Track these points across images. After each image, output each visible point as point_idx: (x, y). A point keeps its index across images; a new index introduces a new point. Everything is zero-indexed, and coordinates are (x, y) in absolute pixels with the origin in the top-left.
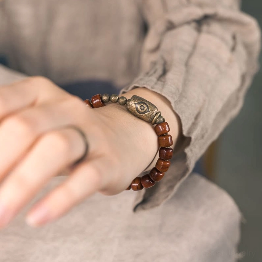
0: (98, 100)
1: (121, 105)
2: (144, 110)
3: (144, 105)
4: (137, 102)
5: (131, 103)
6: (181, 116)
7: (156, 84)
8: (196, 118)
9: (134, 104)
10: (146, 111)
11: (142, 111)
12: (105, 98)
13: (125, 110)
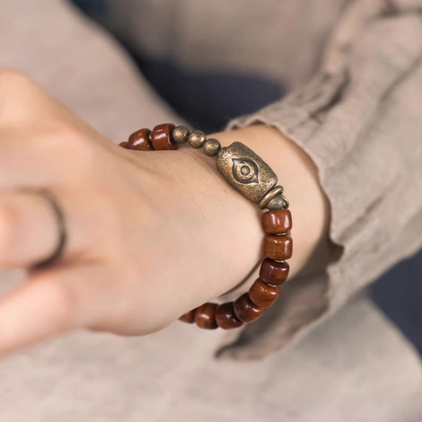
0: (164, 135)
1: (206, 154)
2: (247, 176)
3: (249, 166)
4: (237, 158)
5: (226, 157)
6: (333, 200)
7: (302, 124)
8: (370, 209)
9: (231, 160)
10: (251, 178)
11: (244, 177)
12: (178, 134)
13: (211, 167)
